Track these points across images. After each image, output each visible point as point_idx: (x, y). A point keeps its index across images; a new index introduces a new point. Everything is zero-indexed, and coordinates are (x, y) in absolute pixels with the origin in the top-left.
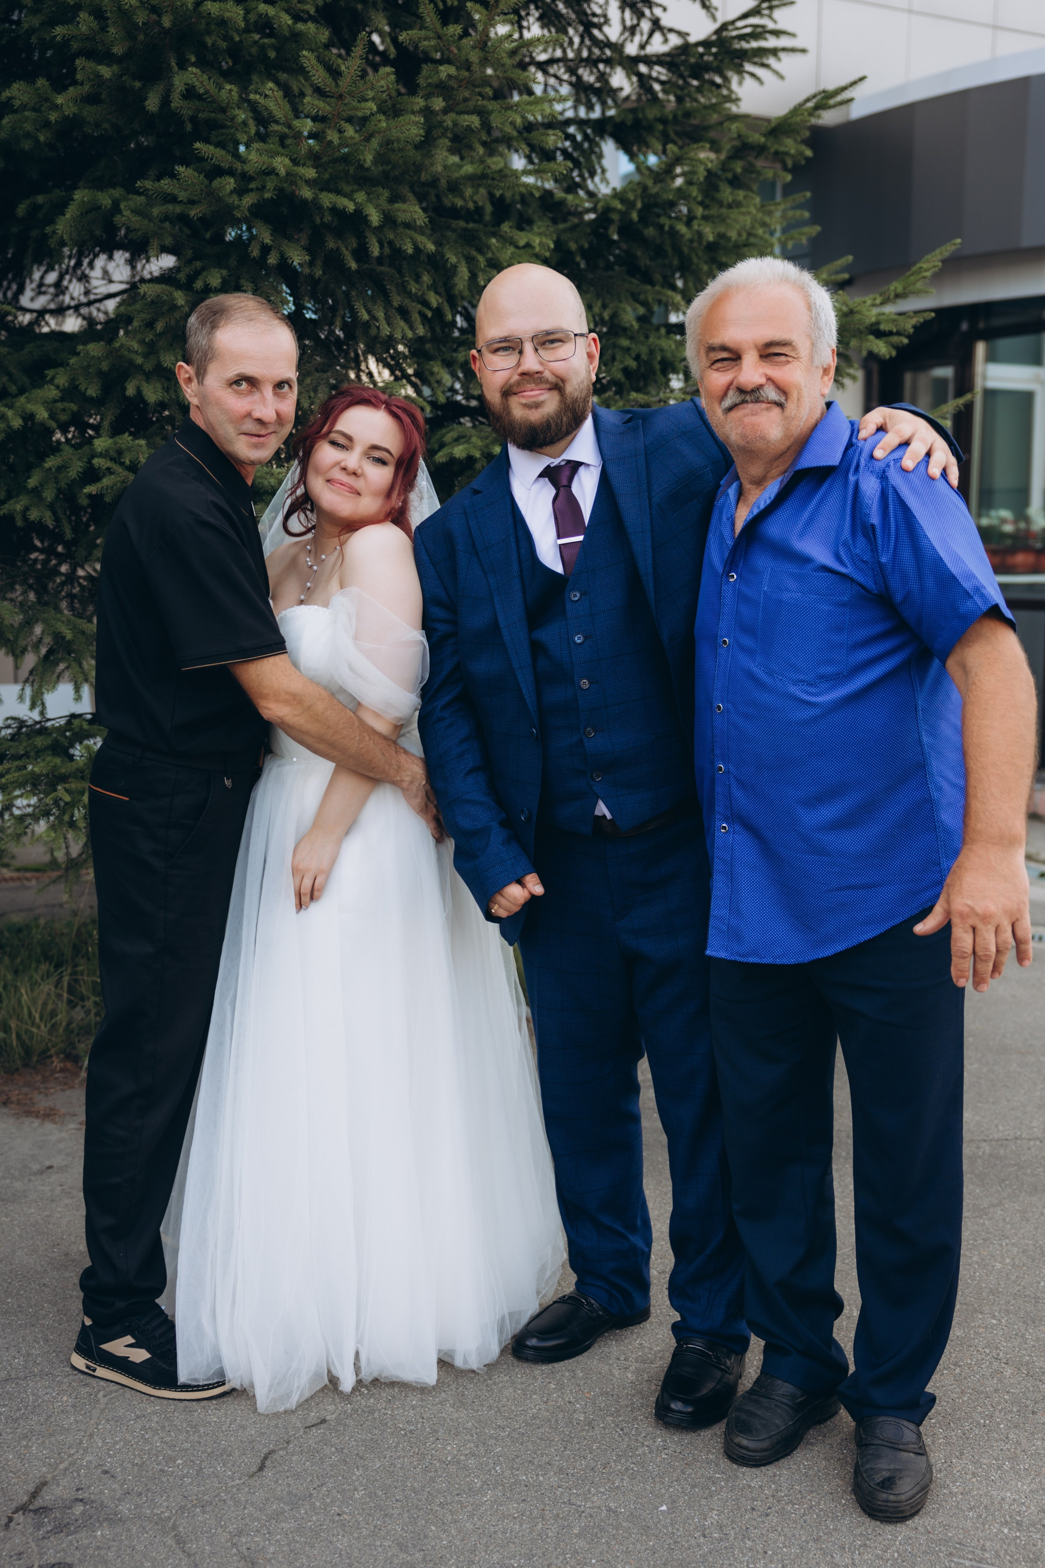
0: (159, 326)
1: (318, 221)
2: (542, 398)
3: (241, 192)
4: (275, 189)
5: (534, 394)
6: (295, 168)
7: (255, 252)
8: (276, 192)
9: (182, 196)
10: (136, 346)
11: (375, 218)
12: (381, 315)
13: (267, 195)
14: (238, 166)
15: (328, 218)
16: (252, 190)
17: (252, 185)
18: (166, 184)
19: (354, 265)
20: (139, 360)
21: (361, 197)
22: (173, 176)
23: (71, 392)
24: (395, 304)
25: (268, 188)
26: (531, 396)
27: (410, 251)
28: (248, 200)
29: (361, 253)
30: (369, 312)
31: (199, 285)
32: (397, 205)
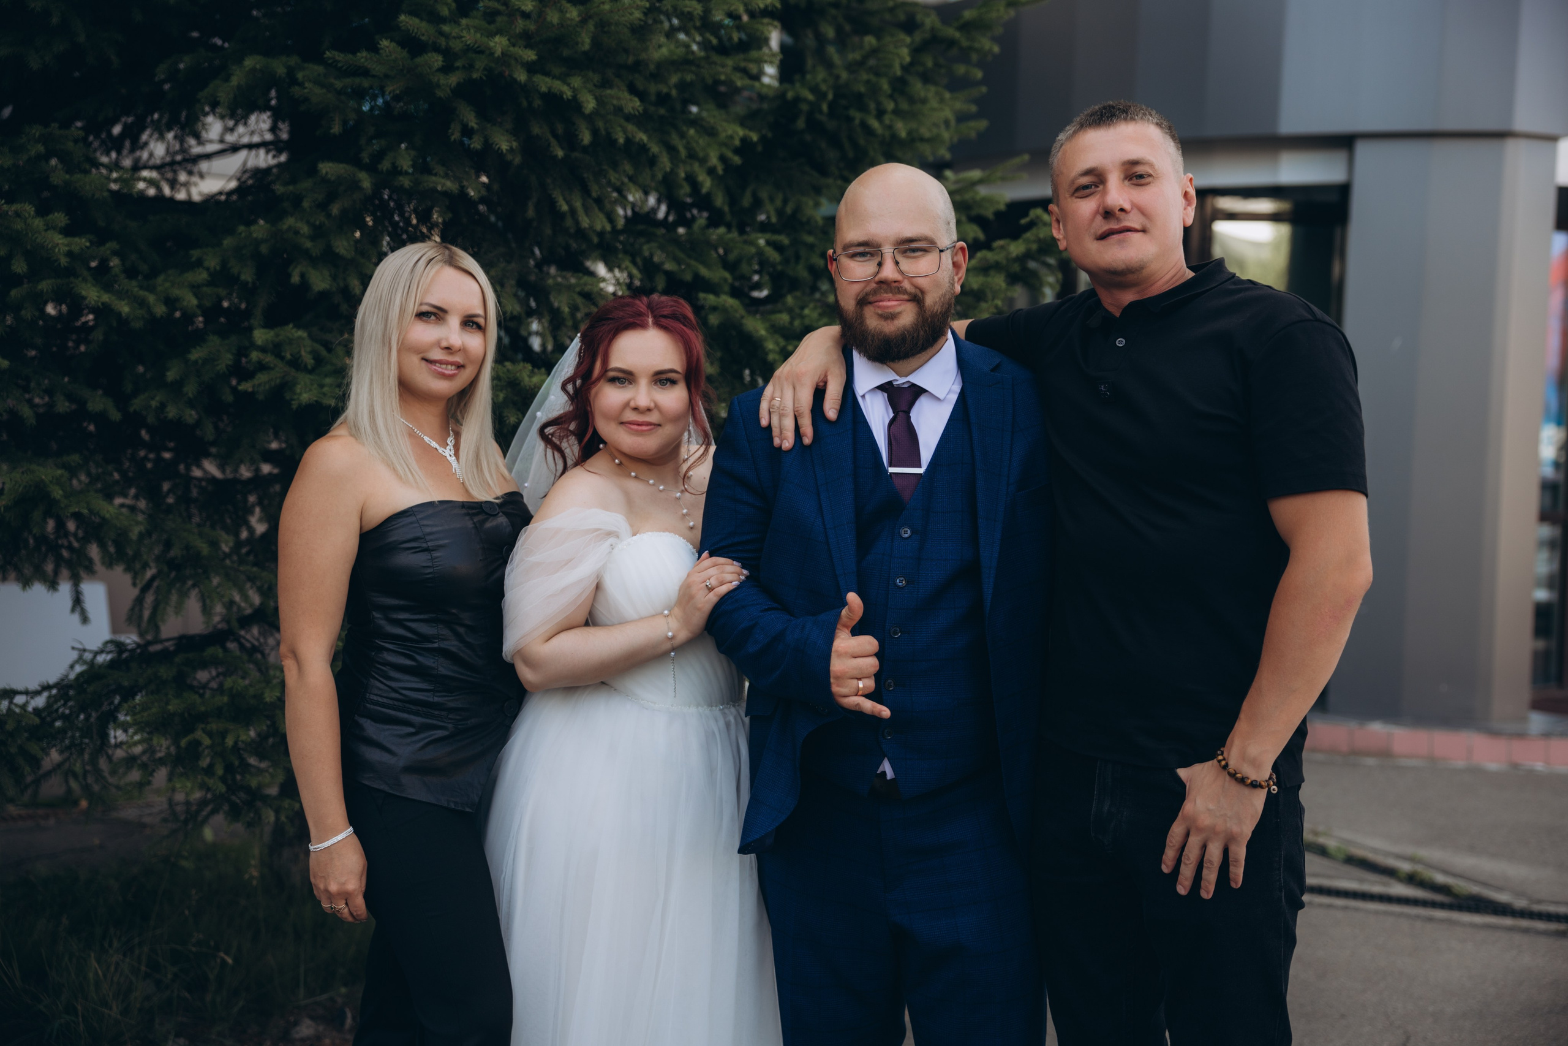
0: (335, 209)
1: (525, 104)
2: (898, 309)
3: (447, 69)
4: (485, 69)
5: (891, 304)
6: (512, 49)
7: (456, 135)
8: (486, 73)
9: (377, 69)
10: (305, 229)
11: (590, 104)
12: (578, 205)
13: (475, 76)
14: (442, 42)
15: (537, 103)
16: (458, 68)
17: (458, 64)
18: (363, 57)
19: (560, 153)
20: (308, 244)
21: (576, 81)
22: (374, 49)
23: (223, 277)
24: (594, 195)
25: (477, 67)
26: (888, 307)
27: (621, 141)
28: (453, 79)
29: (570, 140)
30: (567, 203)
31: (385, 165)
32: (609, 92)
